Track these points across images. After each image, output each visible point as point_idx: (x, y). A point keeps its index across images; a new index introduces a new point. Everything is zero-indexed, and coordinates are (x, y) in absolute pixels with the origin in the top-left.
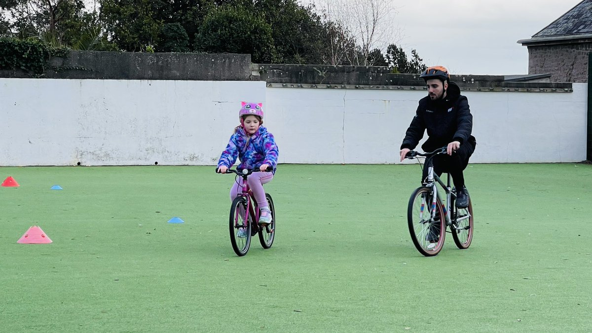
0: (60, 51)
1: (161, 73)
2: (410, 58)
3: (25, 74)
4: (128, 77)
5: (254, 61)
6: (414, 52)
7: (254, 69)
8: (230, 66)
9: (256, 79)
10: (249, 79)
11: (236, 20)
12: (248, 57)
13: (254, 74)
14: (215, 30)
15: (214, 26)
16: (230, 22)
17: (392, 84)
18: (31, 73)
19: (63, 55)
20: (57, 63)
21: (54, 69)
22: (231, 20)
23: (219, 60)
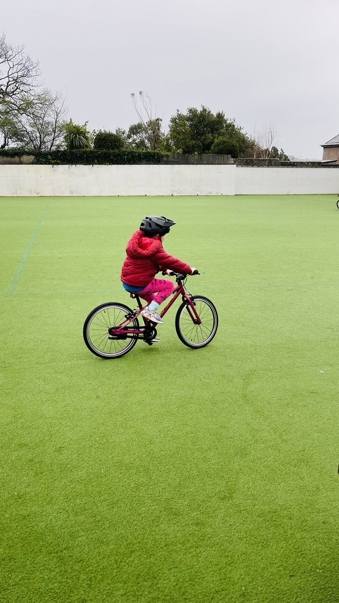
0: (166, 155)
1: (200, 162)
2: (279, 152)
3: (155, 163)
4: (188, 164)
5: (232, 157)
6: (282, 149)
7: (232, 160)
8: (224, 159)
9: (232, 164)
10: (230, 164)
11: (226, 142)
12: (230, 156)
13: (232, 162)
14: (218, 146)
15: (218, 145)
16: (224, 143)
17: (281, 165)
18: (156, 163)
19: (167, 156)
20: (165, 159)
21: (164, 161)
22: (224, 142)
23: (220, 157)
